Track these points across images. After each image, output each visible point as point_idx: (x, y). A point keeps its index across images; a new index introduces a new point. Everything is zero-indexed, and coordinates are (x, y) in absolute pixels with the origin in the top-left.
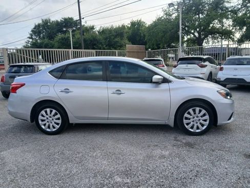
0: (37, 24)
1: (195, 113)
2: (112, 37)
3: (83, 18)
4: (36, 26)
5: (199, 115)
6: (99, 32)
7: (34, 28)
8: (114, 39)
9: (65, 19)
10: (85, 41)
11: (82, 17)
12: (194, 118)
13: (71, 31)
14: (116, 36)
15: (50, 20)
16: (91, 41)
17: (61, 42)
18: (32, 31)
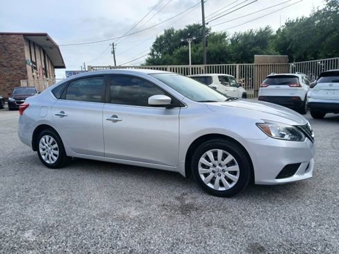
0: (159, 36)
1: (216, 159)
2: (248, 46)
3: (207, 24)
4: (157, 39)
5: (222, 163)
6: (232, 40)
7: (156, 42)
8: (250, 48)
9: (190, 27)
10: (209, 54)
11: (206, 22)
12: (214, 166)
13: (190, 42)
14: (254, 45)
15: (173, 30)
16: (217, 54)
17: (180, 57)
18: (154, 46)
